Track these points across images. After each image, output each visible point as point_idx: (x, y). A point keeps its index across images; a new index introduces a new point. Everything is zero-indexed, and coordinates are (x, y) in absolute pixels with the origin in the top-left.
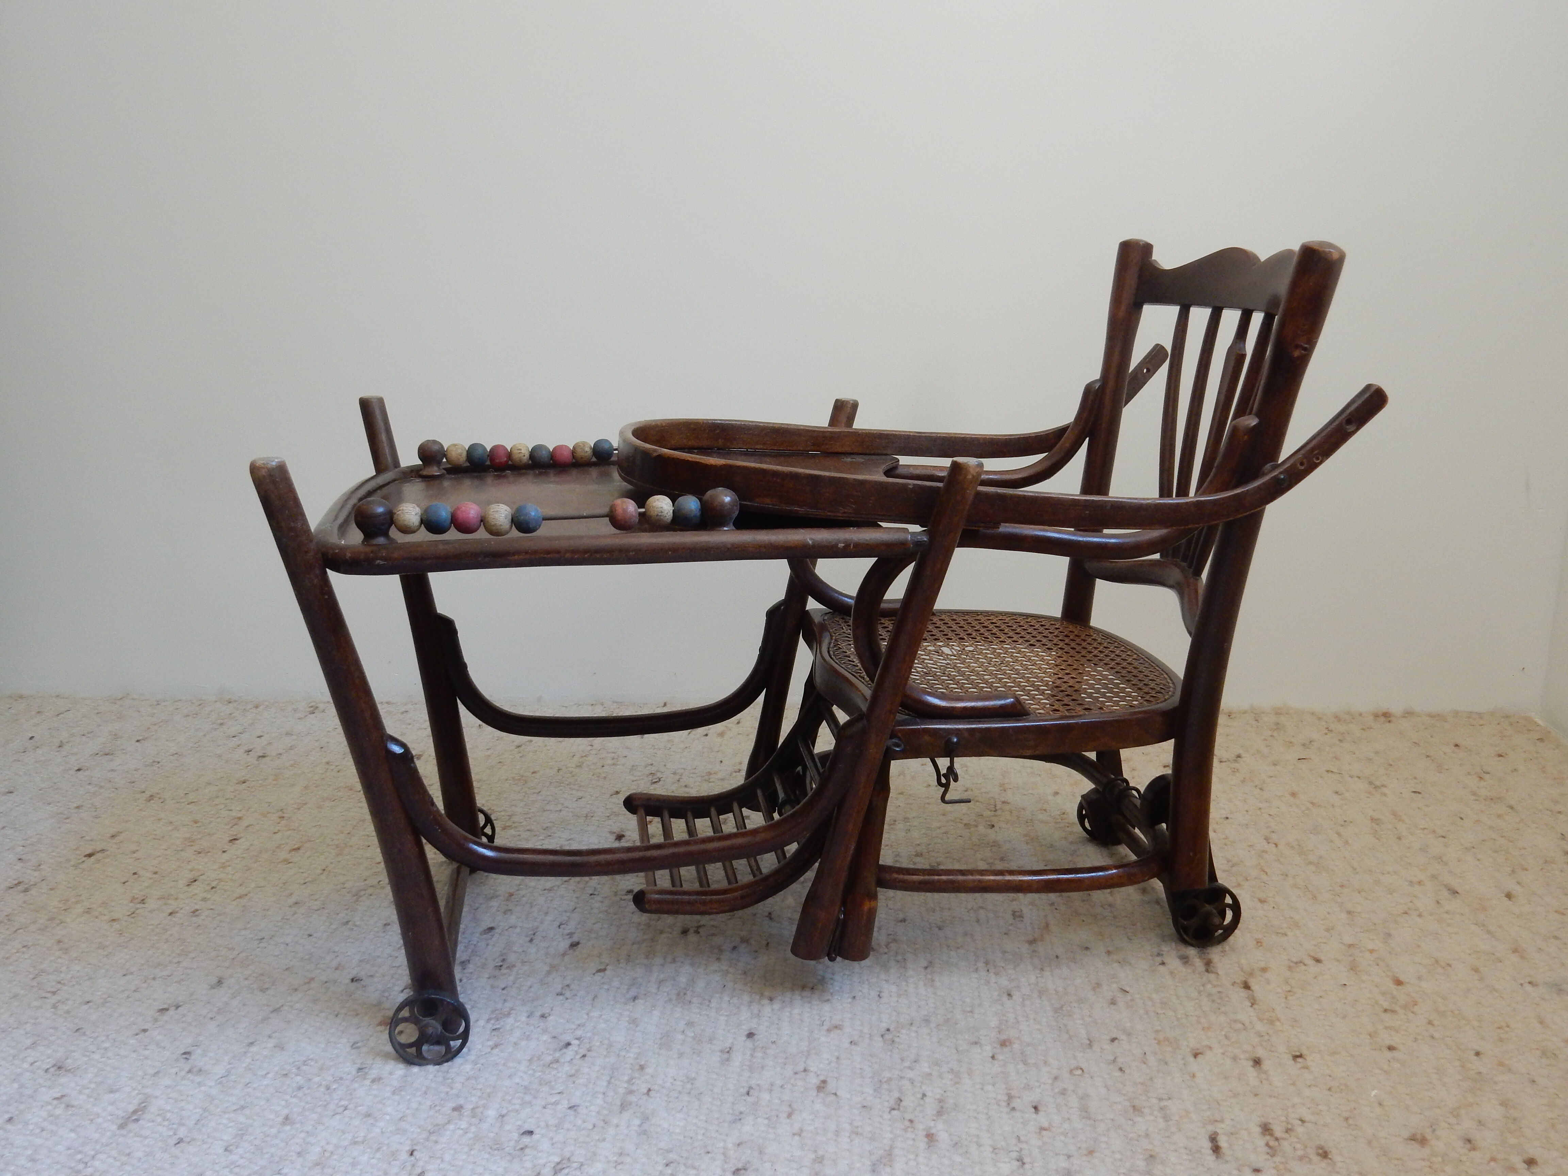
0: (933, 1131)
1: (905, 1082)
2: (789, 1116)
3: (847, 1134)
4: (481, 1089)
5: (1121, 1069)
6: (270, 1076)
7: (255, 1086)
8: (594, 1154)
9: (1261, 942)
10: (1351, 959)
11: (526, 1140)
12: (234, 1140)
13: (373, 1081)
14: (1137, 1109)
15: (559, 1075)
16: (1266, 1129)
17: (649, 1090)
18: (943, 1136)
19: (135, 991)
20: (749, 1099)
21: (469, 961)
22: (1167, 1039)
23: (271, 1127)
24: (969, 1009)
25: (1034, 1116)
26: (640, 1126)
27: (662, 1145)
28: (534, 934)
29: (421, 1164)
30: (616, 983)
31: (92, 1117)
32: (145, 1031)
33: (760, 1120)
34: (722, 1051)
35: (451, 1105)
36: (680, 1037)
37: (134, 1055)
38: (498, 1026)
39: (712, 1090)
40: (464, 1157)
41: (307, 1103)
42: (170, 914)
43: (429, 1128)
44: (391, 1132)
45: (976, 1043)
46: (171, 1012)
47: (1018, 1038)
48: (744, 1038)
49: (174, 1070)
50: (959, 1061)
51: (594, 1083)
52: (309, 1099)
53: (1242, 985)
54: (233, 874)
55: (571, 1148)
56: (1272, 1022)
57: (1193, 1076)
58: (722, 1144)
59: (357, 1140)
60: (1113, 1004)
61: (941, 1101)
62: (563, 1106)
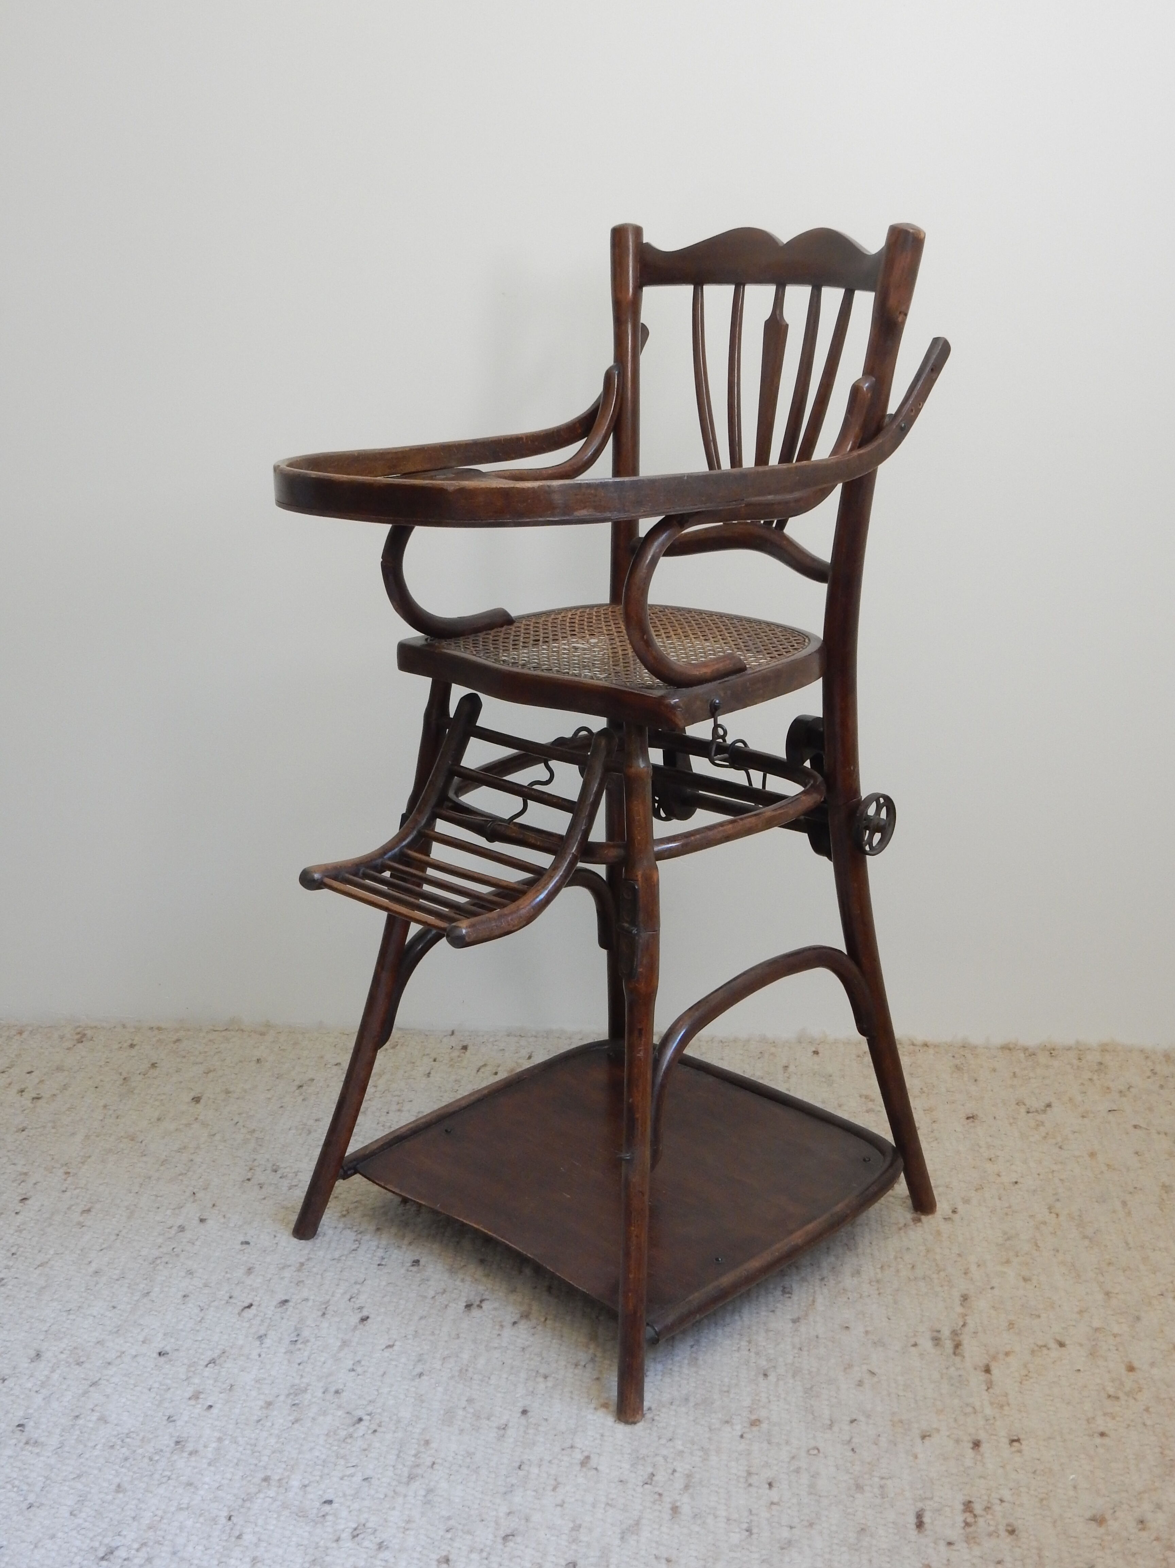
0: (678, 1504)
1: (659, 1458)
2: (554, 1489)
3: (603, 1506)
4: (285, 1462)
5: (853, 1450)
6: (98, 1447)
7: (87, 1456)
8: (386, 1521)
9: (1013, 1324)
10: (1094, 1343)
11: (327, 1508)
12: (76, 1506)
13: (191, 1454)
14: (859, 1488)
15: (354, 1449)
16: (968, 1506)
17: (434, 1463)
18: (686, 1509)
20: (521, 1473)
21: (266, 1335)
22: (901, 1422)
23: (107, 1494)
24: (725, 1389)
25: (767, 1491)
26: (425, 1496)
27: (443, 1513)
28: (326, 1308)
29: (238, 1527)
33: (529, 1492)
34: (499, 1428)
35: (261, 1475)
36: (461, 1412)
38: (297, 1402)
39: (488, 1464)
40: (275, 1522)
41: (135, 1473)
43: (242, 1497)
44: (210, 1499)
45: (727, 1422)
47: (768, 1418)
48: (519, 1415)
49: (13, 1442)
50: (710, 1439)
51: (385, 1457)
52: (135, 1469)
53: (983, 1369)
54: (30, 1239)
55: (366, 1516)
56: (1002, 1407)
57: (916, 1457)
58: (494, 1513)
59: (182, 1506)
60: (859, 1385)
61: (689, 1476)
62: (358, 1478)
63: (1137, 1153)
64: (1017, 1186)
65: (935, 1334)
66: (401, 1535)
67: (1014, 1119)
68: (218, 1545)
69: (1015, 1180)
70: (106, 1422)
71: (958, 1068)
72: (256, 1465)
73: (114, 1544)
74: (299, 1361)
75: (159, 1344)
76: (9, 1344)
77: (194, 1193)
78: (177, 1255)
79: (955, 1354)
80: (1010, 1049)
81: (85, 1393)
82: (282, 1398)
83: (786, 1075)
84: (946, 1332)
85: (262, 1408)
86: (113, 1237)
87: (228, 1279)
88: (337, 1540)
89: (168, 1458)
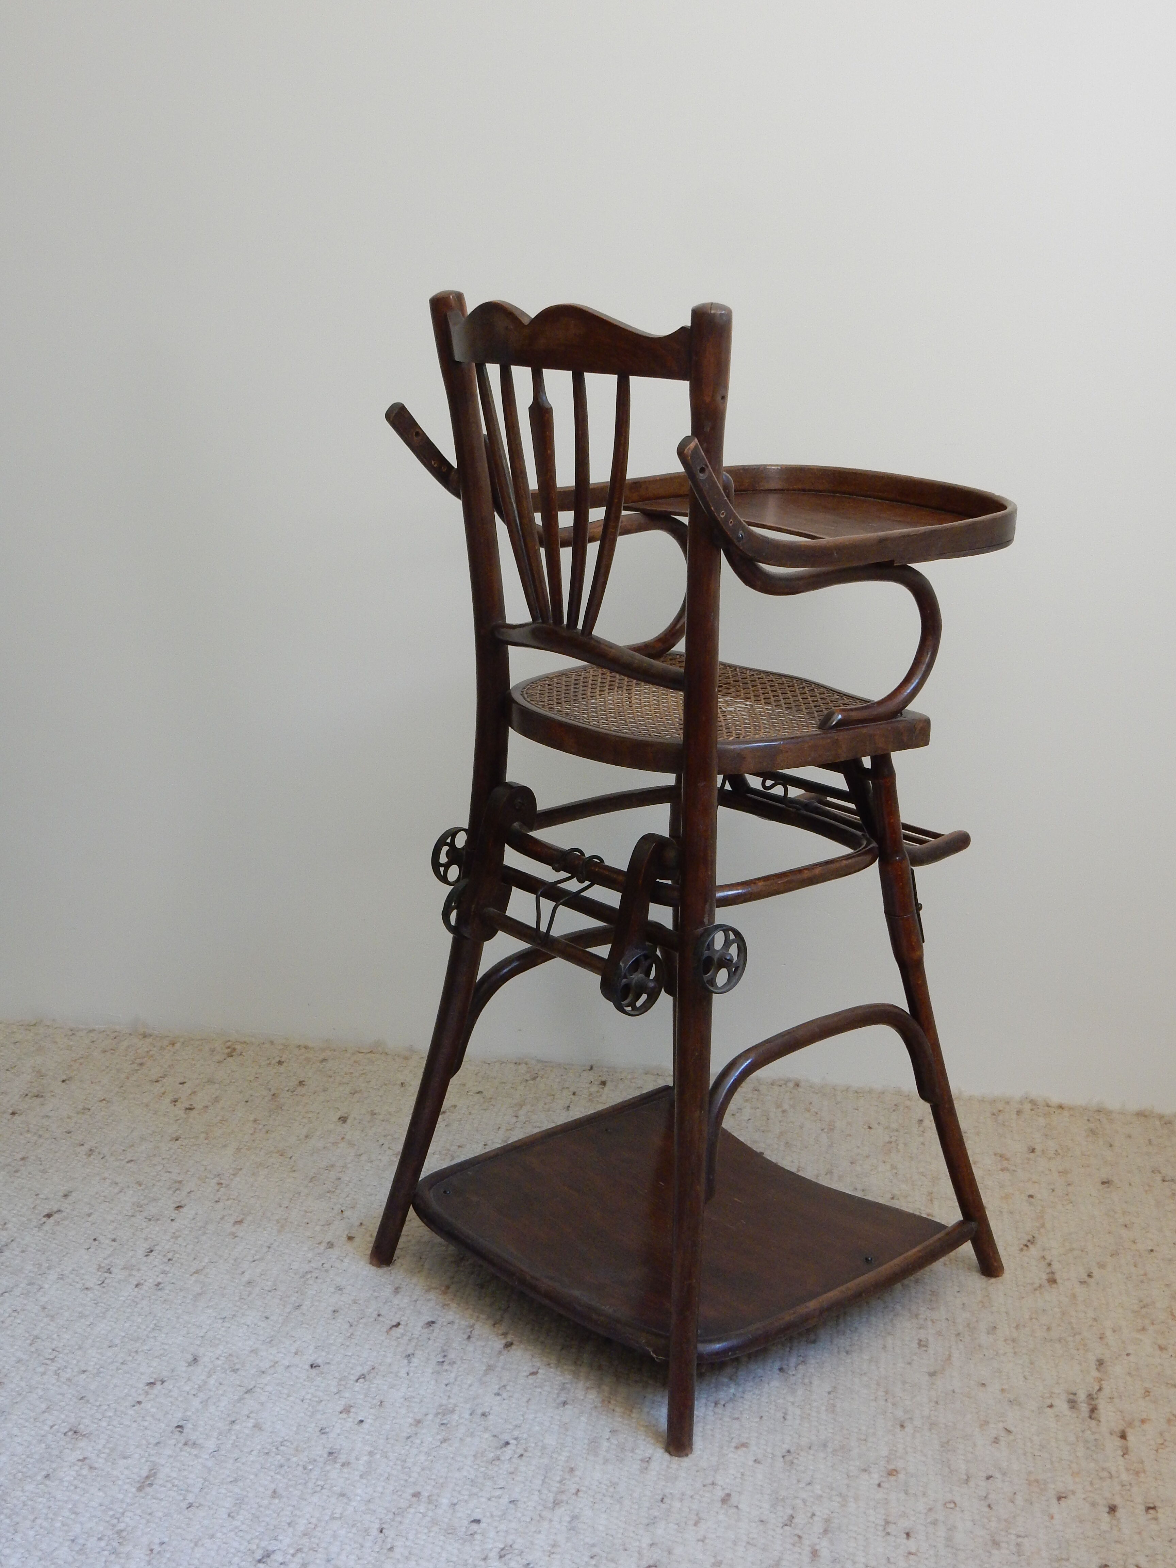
0: (818, 1547)
1: (799, 1501)
2: (696, 1524)
3: (744, 1544)
4: (434, 1480)
5: (989, 1506)
6: (254, 1453)
7: (244, 1461)
8: (532, 1543)
9: (1149, 1392)
11: (475, 1527)
12: (235, 1508)
14: (996, 1544)
15: (501, 1471)
17: (578, 1490)
18: (825, 1553)
19: (122, 1363)
20: (663, 1505)
21: (413, 1354)
22: (1037, 1481)
23: (263, 1499)
24: (863, 1437)
25: (905, 1541)
26: (570, 1522)
27: (588, 1540)
28: (471, 1332)
29: (389, 1540)
30: (547, 1388)
31: (114, 1479)
32: (139, 1403)
33: (671, 1525)
34: (642, 1460)
35: (410, 1491)
36: (605, 1444)
37: (134, 1425)
38: (445, 1422)
39: (631, 1495)
40: (425, 1537)
41: (289, 1480)
42: (137, 1286)
43: (394, 1511)
44: (362, 1511)
45: (865, 1470)
46: (158, 1386)
47: (904, 1468)
49: (173, 1442)
50: (848, 1486)
51: (531, 1481)
52: (290, 1476)
53: (1119, 1435)
54: (186, 1246)
55: (512, 1537)
56: (1137, 1473)
57: (1052, 1518)
58: (638, 1543)
59: (335, 1515)
60: (994, 1442)
61: (828, 1521)
62: (505, 1500)
64: (1153, 1254)
65: (1072, 1397)
66: (547, 1558)
67: (1149, 1186)
68: (370, 1556)
69: (1150, 1248)
70: (260, 1429)
71: (1093, 1132)
72: (406, 1481)
73: (270, 1548)
74: (447, 1382)
75: (310, 1356)
76: (166, 1347)
77: (342, 1211)
78: (327, 1271)
79: (1090, 1417)
80: (1146, 1116)
81: (241, 1399)
82: (430, 1417)
83: (921, 1129)
84: (1082, 1396)
85: (411, 1425)
86: (265, 1250)
87: (376, 1297)
88: (485, 1559)
89: (321, 1468)
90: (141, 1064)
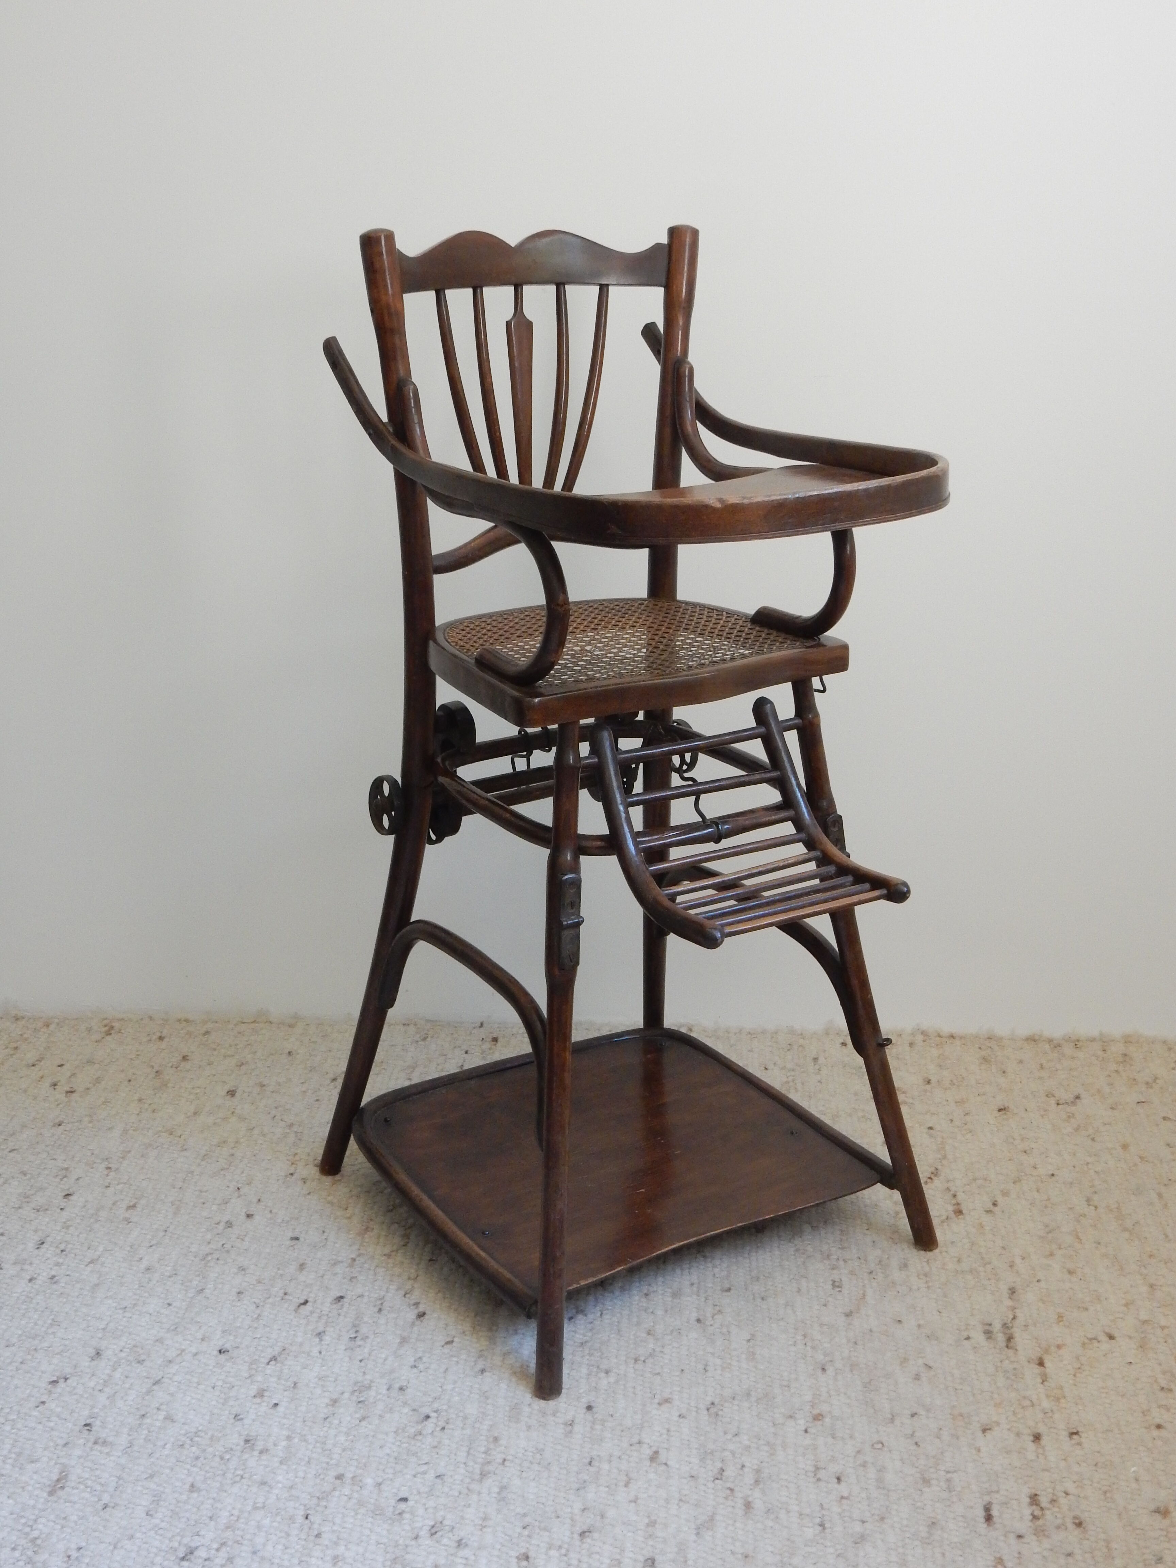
0: (750, 1499)
1: (727, 1454)
2: (626, 1485)
3: (677, 1502)
4: (357, 1460)
5: (916, 1444)
6: (168, 1446)
7: (158, 1455)
8: (462, 1518)
9: (1062, 1317)
10: (1143, 1335)
11: (402, 1506)
12: (152, 1506)
13: (261, 1452)
14: (926, 1481)
15: (424, 1446)
16: (1034, 1499)
17: (505, 1460)
18: (758, 1504)
19: (21, 1363)
20: (591, 1469)
21: (324, 1332)
22: (961, 1415)
23: (181, 1494)
24: (785, 1383)
25: (836, 1486)
26: (499, 1493)
27: (518, 1510)
28: (382, 1304)
29: (316, 1526)
30: (464, 1357)
31: (23, 1485)
32: (43, 1403)
33: (602, 1488)
34: (565, 1424)
35: (333, 1473)
36: (527, 1409)
37: (40, 1427)
38: (362, 1399)
39: (558, 1461)
40: (352, 1520)
41: (207, 1472)
42: (30, 1280)
43: (317, 1495)
44: (285, 1498)
45: (791, 1417)
46: (62, 1384)
47: (830, 1412)
48: (585, 1410)
49: (82, 1441)
50: (775, 1434)
51: (455, 1454)
52: (207, 1468)
53: (1037, 1362)
54: (78, 1236)
55: (442, 1513)
56: (1057, 1400)
57: (979, 1450)
58: (569, 1510)
59: (258, 1505)
60: (916, 1379)
61: (758, 1471)
62: (431, 1475)
63: (1168, 1145)
64: (1053, 1178)
65: (987, 1327)
66: (480, 1533)
67: (1045, 1111)
68: (298, 1544)
69: (1051, 1173)
70: (173, 1421)
71: (985, 1060)
72: (328, 1463)
73: (193, 1545)
74: (360, 1358)
75: (218, 1342)
76: (67, 1342)
77: (238, 1189)
78: (228, 1252)
79: (1007, 1347)
80: (1035, 1041)
81: (148, 1392)
82: (346, 1395)
83: (817, 1067)
84: (997, 1326)
85: (327, 1405)
86: (162, 1234)
87: (281, 1275)
88: (416, 1538)
89: (239, 1457)
90: (16, 1048)
